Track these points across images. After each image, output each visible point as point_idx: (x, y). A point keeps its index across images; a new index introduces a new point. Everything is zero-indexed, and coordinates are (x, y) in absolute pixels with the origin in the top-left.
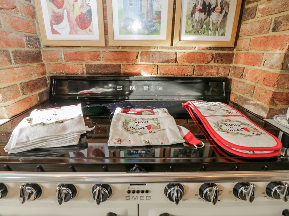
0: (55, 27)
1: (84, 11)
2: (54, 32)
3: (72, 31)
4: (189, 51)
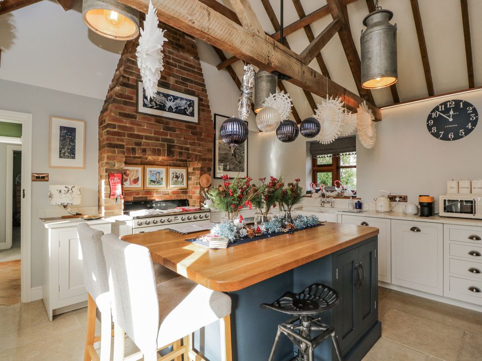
0: (124, 183)
4: (173, 190)
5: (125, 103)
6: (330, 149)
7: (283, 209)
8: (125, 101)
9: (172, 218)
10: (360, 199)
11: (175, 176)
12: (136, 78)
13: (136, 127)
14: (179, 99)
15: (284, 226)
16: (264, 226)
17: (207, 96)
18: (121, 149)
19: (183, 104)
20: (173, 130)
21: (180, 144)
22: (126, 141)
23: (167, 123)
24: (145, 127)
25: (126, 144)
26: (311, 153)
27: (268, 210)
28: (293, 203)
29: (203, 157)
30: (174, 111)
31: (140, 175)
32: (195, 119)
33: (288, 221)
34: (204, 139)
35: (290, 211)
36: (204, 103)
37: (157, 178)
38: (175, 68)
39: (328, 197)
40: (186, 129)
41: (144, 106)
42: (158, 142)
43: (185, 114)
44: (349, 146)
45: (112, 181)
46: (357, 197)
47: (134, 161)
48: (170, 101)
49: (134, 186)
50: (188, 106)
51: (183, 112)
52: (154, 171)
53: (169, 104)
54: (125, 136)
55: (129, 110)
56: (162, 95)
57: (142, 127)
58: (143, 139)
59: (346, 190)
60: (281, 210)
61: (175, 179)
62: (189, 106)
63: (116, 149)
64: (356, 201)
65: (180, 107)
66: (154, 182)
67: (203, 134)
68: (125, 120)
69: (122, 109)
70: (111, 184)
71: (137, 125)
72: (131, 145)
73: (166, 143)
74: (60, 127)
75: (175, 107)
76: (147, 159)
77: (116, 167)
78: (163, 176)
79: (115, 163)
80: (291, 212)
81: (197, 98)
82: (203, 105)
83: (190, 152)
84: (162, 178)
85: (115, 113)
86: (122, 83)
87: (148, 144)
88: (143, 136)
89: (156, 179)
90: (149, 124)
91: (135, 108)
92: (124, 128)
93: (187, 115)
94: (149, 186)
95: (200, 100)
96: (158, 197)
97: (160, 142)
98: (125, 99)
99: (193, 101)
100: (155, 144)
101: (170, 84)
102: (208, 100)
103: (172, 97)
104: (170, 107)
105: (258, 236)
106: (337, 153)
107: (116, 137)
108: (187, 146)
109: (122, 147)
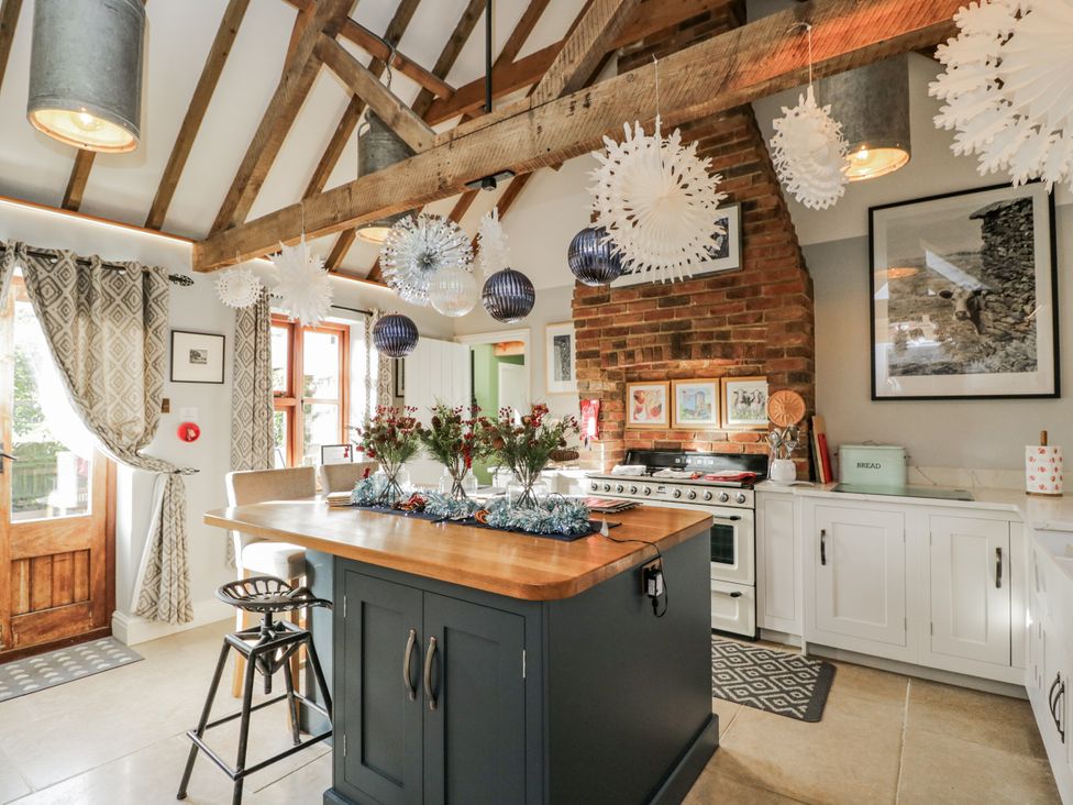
0: (636, 415)
4: (737, 432)
11: (741, 400)
13: (613, 315)
18: (595, 359)
20: (684, 300)
21: (704, 327)
22: (602, 344)
23: (665, 292)
24: (627, 312)
25: (602, 349)
29: (770, 347)
31: (664, 401)
32: (732, 262)
34: (768, 301)
37: (698, 404)
40: (710, 290)
42: (657, 334)
45: (584, 413)
47: (655, 375)
49: (654, 421)
50: (714, 238)
52: (691, 390)
54: (599, 335)
57: (624, 313)
58: (628, 334)
61: (740, 406)
62: (717, 236)
63: (588, 360)
66: (692, 413)
67: (763, 289)
68: (595, 310)
69: (586, 292)
70: (583, 417)
71: (613, 311)
72: (610, 348)
73: (670, 333)
74: (554, 337)
76: (678, 367)
77: (591, 389)
78: (712, 399)
79: (588, 383)
81: (735, 209)
82: (751, 219)
83: (733, 341)
84: (709, 405)
85: (577, 303)
87: (638, 342)
88: (628, 328)
89: (696, 407)
90: (633, 303)
92: (597, 322)
94: (682, 421)
95: (744, 208)
96: (703, 444)
97: (660, 333)
99: (725, 221)
100: (649, 339)
107: (587, 340)
108: (723, 329)
109: (596, 354)
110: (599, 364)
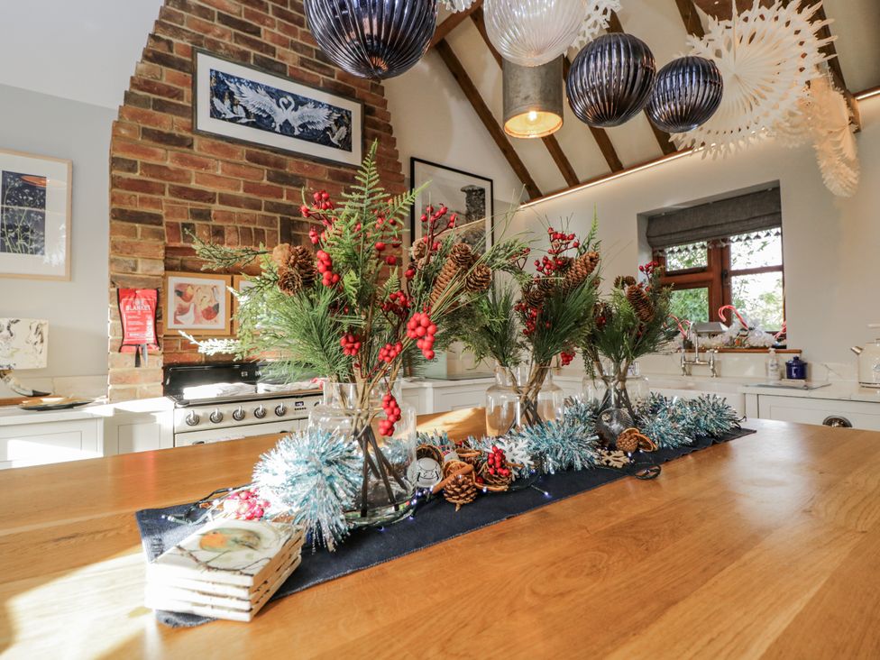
0: (178, 318)
1: (212, 305)
2: (176, 322)
3: (197, 320)
5: (160, 106)
6: (703, 228)
7: (597, 373)
8: (160, 100)
9: (290, 404)
10: (800, 352)
12: (192, 43)
13: (193, 171)
14: (311, 105)
15: (607, 442)
16: (523, 444)
17: (384, 103)
18: (154, 227)
19: (321, 118)
20: (297, 181)
22: (166, 205)
23: (279, 165)
24: (219, 172)
25: (167, 214)
26: (649, 242)
27: (540, 375)
28: (638, 350)
30: (297, 133)
31: (222, 299)
32: (354, 157)
33: (619, 419)
35: (623, 378)
36: (377, 119)
38: (299, 28)
39: (703, 350)
40: (330, 180)
41: (212, 116)
42: (258, 212)
43: (327, 142)
44: (756, 214)
45: (128, 308)
46: (789, 348)
47: (209, 266)
48: (287, 107)
49: (206, 324)
50: (336, 124)
51: (323, 138)
53: (281, 115)
54: (163, 193)
55: (170, 123)
56: (263, 92)
57: (211, 171)
58: (214, 202)
59: (751, 329)
60: (594, 377)
62: (338, 123)
63: (137, 225)
64: (789, 358)
65: (313, 123)
68: (161, 151)
69: (149, 119)
70: (124, 316)
71: (195, 163)
72: (182, 216)
73: (278, 216)
74: (3, 172)
75: (300, 123)
77: (139, 271)
79: (136, 262)
80: (627, 382)
81: (358, 106)
82: (375, 125)
85: (130, 129)
86: (150, 55)
87: (229, 217)
88: (215, 194)
90: (228, 162)
91: (190, 121)
92: (160, 171)
93: (332, 145)
95: (367, 111)
97: (263, 212)
98: (159, 94)
99: (348, 113)
100: (248, 217)
101: (285, 65)
102: (389, 114)
103: (290, 98)
104: (287, 122)
105: (490, 494)
106: (721, 238)
107: (139, 195)
109: (156, 220)
110: (160, 235)
